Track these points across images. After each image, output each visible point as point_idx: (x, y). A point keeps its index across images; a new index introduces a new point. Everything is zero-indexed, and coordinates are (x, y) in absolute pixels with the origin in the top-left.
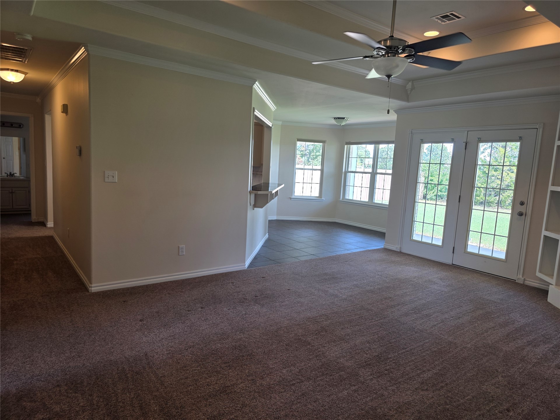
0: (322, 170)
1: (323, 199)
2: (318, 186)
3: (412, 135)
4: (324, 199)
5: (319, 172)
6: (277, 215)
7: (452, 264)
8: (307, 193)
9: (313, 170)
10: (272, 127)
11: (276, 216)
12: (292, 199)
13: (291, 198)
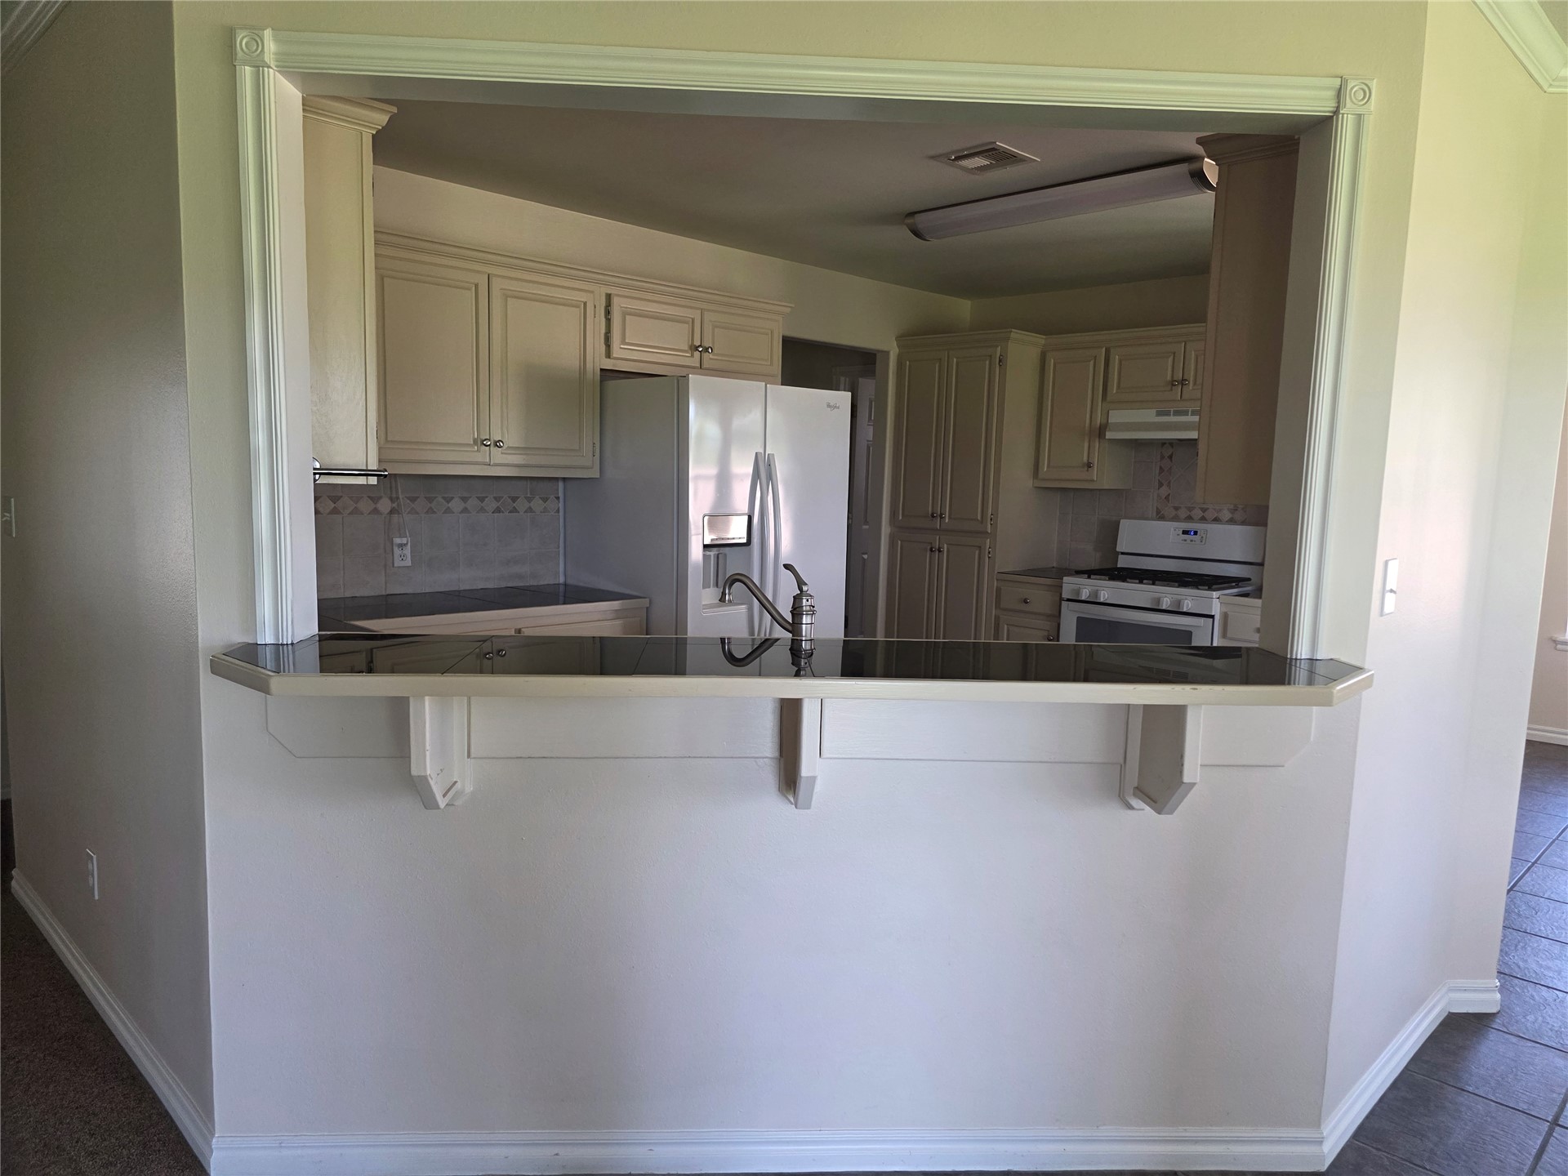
12: (1559, 646)
13: (1555, 641)
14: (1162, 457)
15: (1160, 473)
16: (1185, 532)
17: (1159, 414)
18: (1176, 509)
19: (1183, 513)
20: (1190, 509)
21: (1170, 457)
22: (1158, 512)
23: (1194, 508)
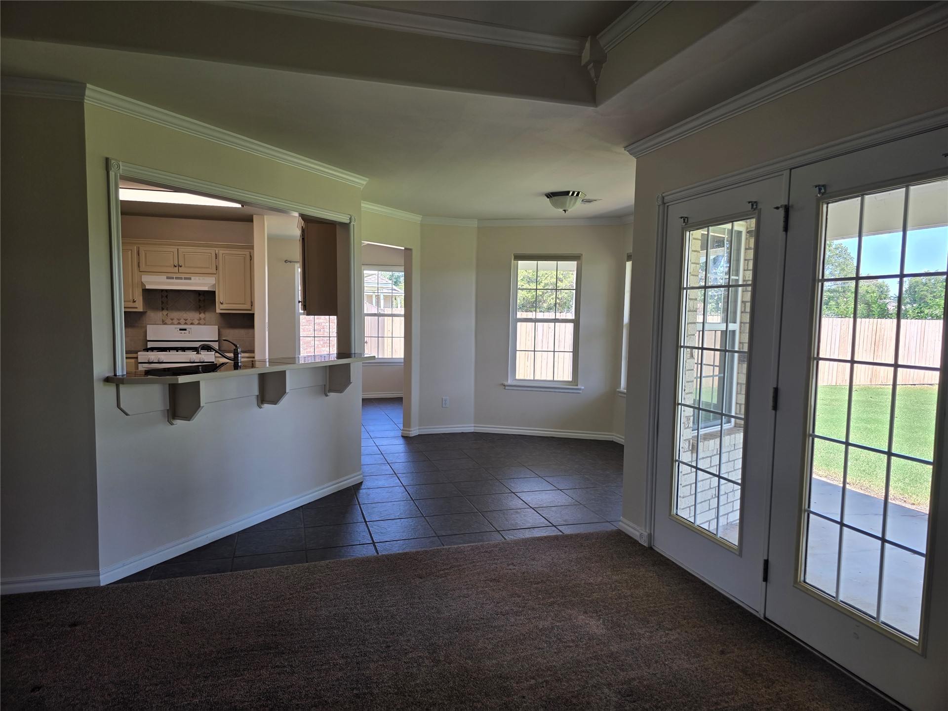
0: (576, 322)
1: (579, 387)
2: (569, 357)
3: (666, 207)
4: (583, 388)
5: (571, 326)
6: (476, 422)
7: (765, 618)
8: (544, 374)
9: (555, 321)
10: (350, 223)
11: (473, 425)
12: (506, 388)
13: (504, 385)
14: (162, 297)
15: (162, 304)
16: (180, 330)
17: (168, 278)
18: (172, 319)
19: (175, 322)
20: (179, 320)
21: (167, 297)
22: (163, 321)
23: (181, 319)
